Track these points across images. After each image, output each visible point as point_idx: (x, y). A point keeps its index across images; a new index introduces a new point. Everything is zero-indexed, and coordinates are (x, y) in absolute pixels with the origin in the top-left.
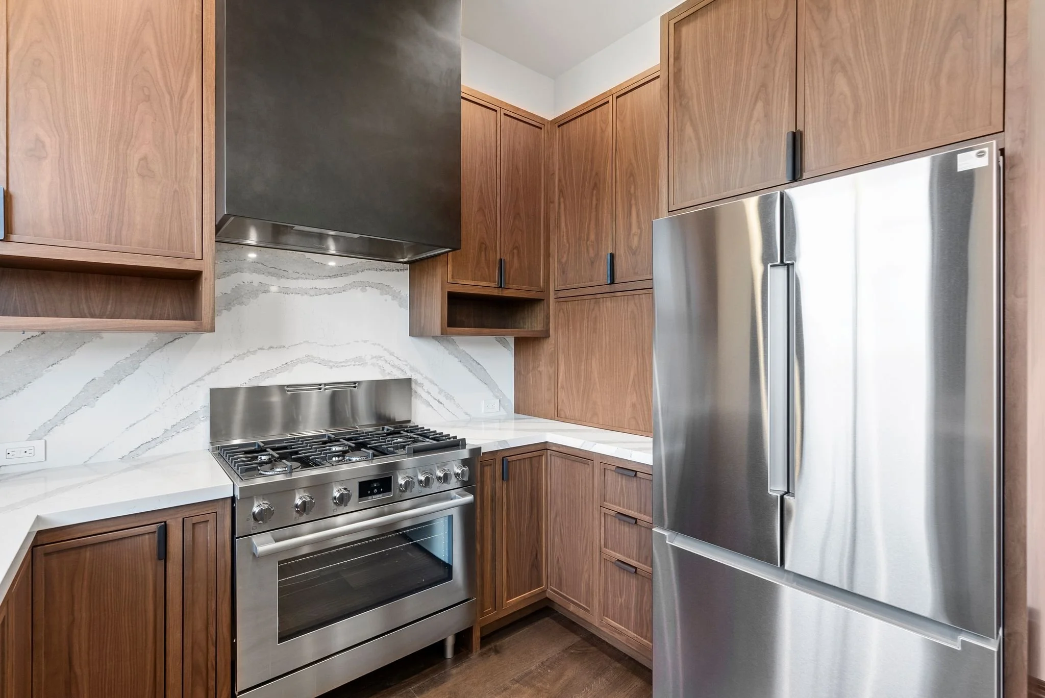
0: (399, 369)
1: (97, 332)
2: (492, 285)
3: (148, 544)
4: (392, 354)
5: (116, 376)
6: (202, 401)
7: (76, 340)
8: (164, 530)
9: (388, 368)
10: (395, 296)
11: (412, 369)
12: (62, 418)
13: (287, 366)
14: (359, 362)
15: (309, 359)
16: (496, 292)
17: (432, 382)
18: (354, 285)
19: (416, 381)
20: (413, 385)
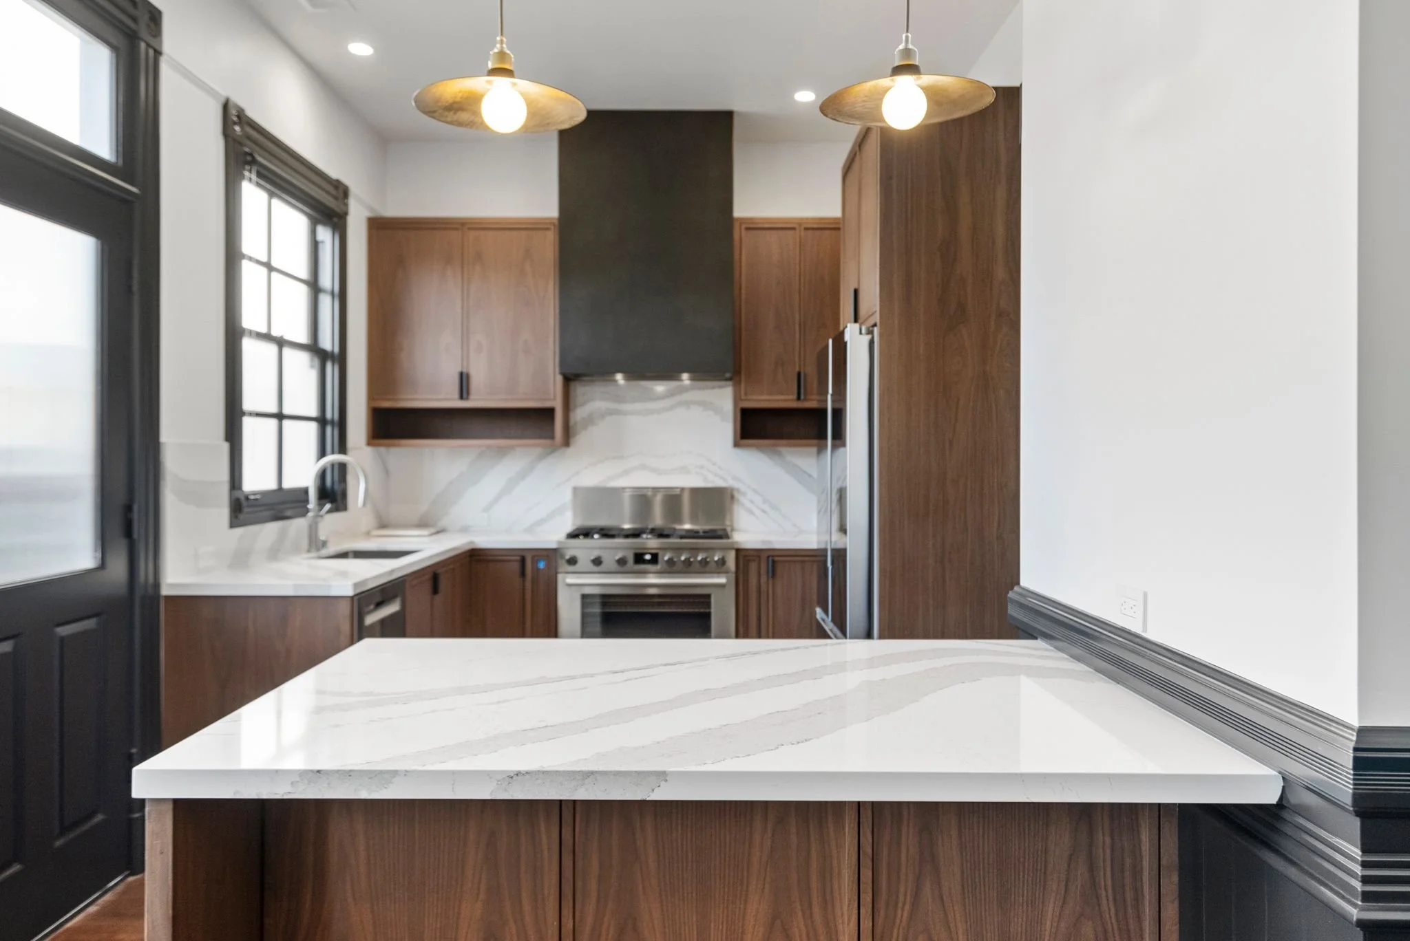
0: (721, 478)
1: (512, 447)
2: (791, 397)
3: (516, 566)
4: (714, 464)
5: (522, 476)
6: (567, 496)
7: (502, 452)
8: (523, 561)
9: (711, 477)
10: (718, 411)
11: (735, 478)
12: (496, 500)
13: (626, 473)
14: (684, 470)
15: (643, 467)
16: (795, 405)
17: (755, 491)
18: (680, 404)
19: (738, 490)
20: (736, 494)
